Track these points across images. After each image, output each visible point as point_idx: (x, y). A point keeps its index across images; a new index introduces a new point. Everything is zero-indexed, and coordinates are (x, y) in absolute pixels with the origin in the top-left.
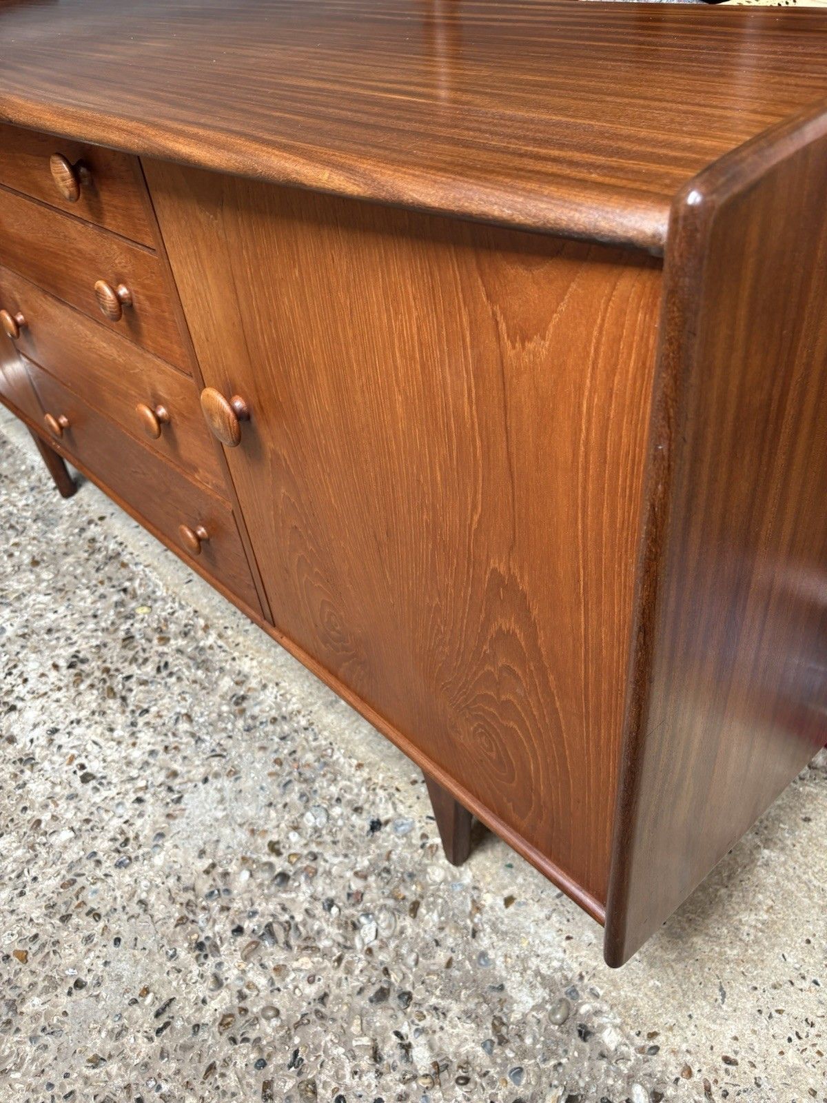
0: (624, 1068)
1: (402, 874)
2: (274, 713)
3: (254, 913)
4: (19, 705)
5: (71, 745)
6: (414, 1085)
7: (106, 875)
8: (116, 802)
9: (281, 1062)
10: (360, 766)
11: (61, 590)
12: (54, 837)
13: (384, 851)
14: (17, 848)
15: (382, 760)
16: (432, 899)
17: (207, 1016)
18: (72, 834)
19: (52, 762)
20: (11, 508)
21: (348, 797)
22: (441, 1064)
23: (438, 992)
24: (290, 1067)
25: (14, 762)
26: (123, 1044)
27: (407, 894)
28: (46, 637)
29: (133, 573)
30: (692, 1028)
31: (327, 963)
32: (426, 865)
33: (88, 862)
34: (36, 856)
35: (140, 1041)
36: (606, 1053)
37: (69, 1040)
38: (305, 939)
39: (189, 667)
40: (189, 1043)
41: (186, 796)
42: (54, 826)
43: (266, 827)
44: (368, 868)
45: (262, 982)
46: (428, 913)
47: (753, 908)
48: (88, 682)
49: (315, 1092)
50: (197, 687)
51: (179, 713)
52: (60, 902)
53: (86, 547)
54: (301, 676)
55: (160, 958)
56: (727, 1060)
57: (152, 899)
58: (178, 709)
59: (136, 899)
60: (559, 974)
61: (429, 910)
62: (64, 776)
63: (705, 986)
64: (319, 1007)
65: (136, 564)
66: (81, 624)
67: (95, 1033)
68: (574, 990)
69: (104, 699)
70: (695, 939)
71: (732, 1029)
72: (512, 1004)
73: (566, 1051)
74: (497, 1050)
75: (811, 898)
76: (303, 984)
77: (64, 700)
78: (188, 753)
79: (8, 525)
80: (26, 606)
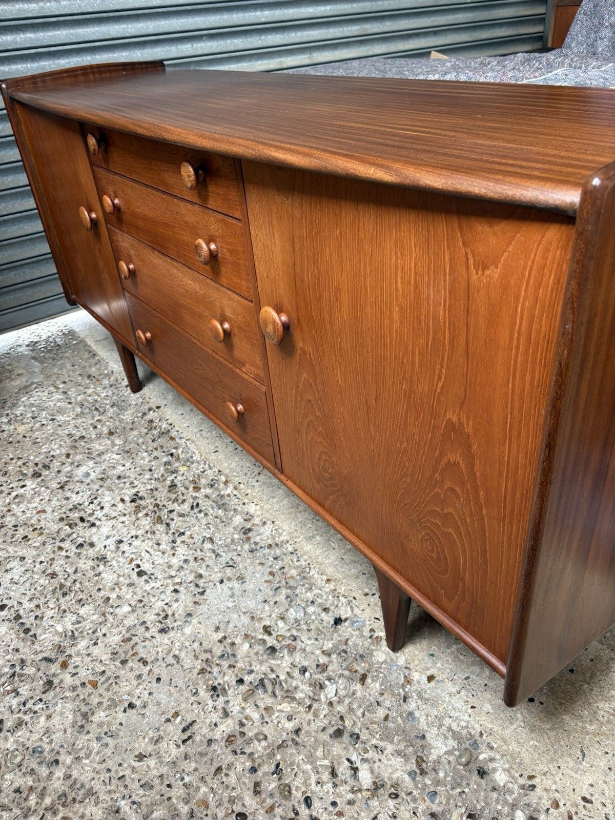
0: (510, 799)
1: (355, 655)
2: (270, 542)
3: (252, 672)
4: (98, 523)
5: (131, 551)
6: (359, 795)
7: (152, 637)
8: (160, 590)
9: (267, 770)
10: (328, 581)
11: (128, 452)
12: (118, 609)
13: (343, 639)
14: (94, 614)
15: (344, 578)
16: (376, 674)
17: (218, 734)
18: (130, 609)
19: (118, 562)
20: (96, 397)
21: (319, 601)
22: (378, 783)
23: (378, 736)
24: (273, 774)
25: (93, 559)
26: (159, 748)
27: (358, 668)
28: (117, 481)
29: (178, 444)
30: (560, 775)
31: (301, 709)
32: (373, 650)
33: (140, 627)
34: (106, 620)
35: (171, 747)
36: (497, 788)
37: (123, 741)
38: (286, 691)
39: (213, 508)
40: (204, 751)
41: (208, 591)
42: (118, 602)
43: (261, 616)
44: (332, 649)
45: (256, 716)
46: (372, 683)
47: (607, 699)
48: (144, 512)
49: (290, 792)
50: (218, 521)
51: (205, 537)
52: (121, 652)
53: (146, 426)
54: (289, 518)
55: (187, 694)
56: (584, 799)
57: (183, 655)
58: (204, 535)
59: (172, 654)
60: (465, 731)
61: (373, 681)
62: (126, 571)
63: (571, 748)
64: (295, 737)
65: (181, 438)
66: (141, 474)
67: (141, 739)
68: (475, 743)
69: (154, 524)
70: (564, 717)
71: (589, 779)
72: (430, 749)
73: (468, 784)
74: (419, 778)
76: (284, 721)
77: (127, 522)
78: (210, 563)
79: (94, 408)
80: (105, 460)
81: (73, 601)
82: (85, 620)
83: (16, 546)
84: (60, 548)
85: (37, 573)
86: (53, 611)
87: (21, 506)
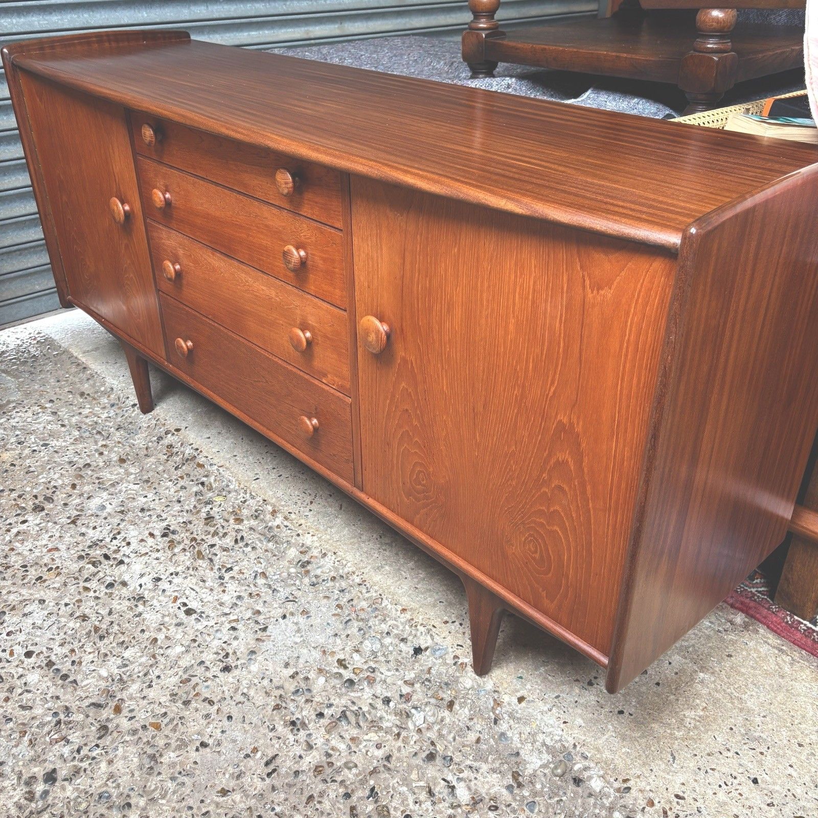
0: (607, 803)
1: (440, 683)
2: (333, 574)
3: (331, 705)
4: (126, 560)
5: (172, 590)
6: (459, 810)
7: (214, 676)
8: (215, 629)
9: (362, 795)
10: (404, 610)
11: (147, 481)
12: (169, 650)
13: (426, 668)
14: (141, 657)
15: (420, 607)
16: (463, 700)
17: (304, 765)
18: (184, 649)
19: (159, 601)
20: (96, 419)
21: (395, 631)
22: (477, 799)
23: (471, 758)
24: (368, 798)
25: (129, 599)
26: (242, 783)
27: (444, 696)
28: (140, 514)
29: (209, 471)
30: (653, 777)
31: (389, 737)
32: (458, 677)
33: (199, 668)
34: (157, 662)
35: (255, 780)
36: (593, 793)
37: (202, 778)
38: (372, 722)
39: (260, 541)
40: (292, 783)
41: (270, 627)
42: (168, 643)
43: (334, 650)
44: (414, 679)
45: (342, 746)
46: (461, 709)
47: (693, 708)
48: (181, 547)
49: (388, 812)
50: (270, 555)
51: (257, 571)
52: (180, 693)
53: (165, 451)
54: (352, 549)
55: (264, 730)
56: (677, 796)
57: (252, 693)
58: (256, 569)
59: (240, 692)
60: (559, 744)
61: (461, 707)
62: (171, 610)
63: (661, 753)
64: (386, 763)
65: (211, 465)
66: (168, 506)
67: (220, 775)
68: (569, 754)
69: (195, 560)
71: (680, 778)
72: (525, 765)
73: (565, 793)
74: (516, 791)
75: (733, 703)
76: (373, 750)
77: (163, 558)
78: (268, 599)
79: (95, 431)
80: (120, 491)
81: (114, 644)
82: (132, 663)
83: (30, 588)
84: (86, 589)
85: (63, 616)
86: (92, 655)
87: (26, 544)
